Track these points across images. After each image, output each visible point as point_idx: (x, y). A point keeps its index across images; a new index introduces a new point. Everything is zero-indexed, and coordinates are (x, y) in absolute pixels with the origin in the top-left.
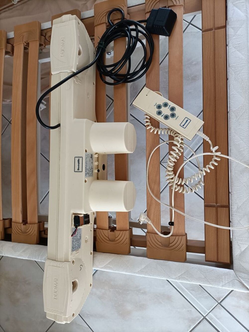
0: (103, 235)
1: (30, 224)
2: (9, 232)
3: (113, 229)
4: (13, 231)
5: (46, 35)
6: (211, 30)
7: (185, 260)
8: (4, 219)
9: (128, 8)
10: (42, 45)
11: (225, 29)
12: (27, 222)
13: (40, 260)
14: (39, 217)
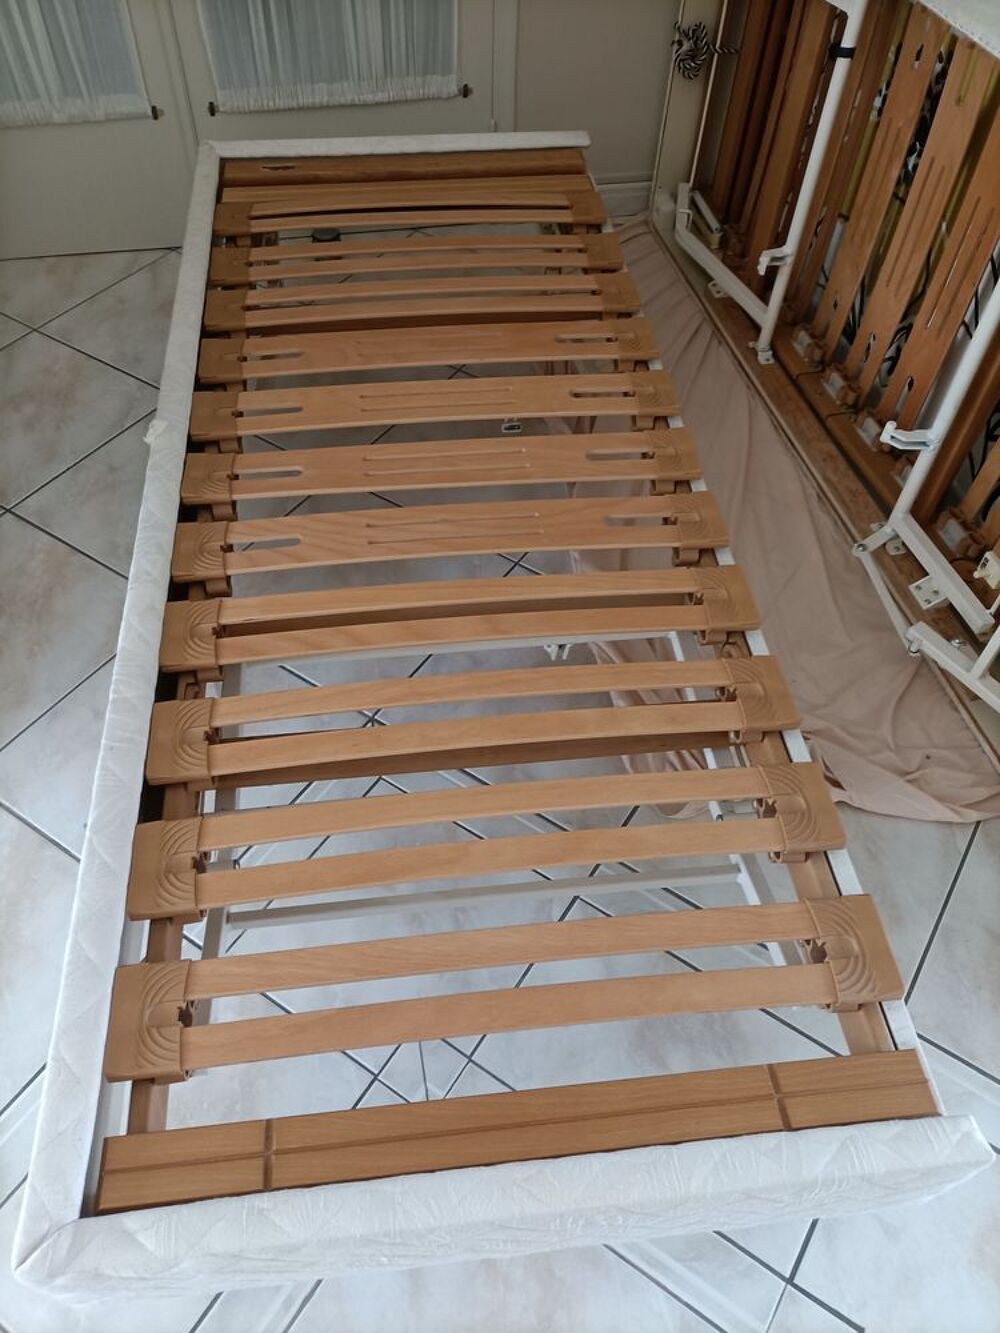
0: (183, 839)
1: (216, 645)
2: (193, 592)
3: (200, 865)
4: (196, 603)
5: (730, 644)
6: (777, 1086)
7: (110, 1077)
8: (228, 578)
9: (825, 853)
10: (704, 637)
11: (782, 1128)
12: (221, 637)
13: (116, 680)
14: (236, 668)
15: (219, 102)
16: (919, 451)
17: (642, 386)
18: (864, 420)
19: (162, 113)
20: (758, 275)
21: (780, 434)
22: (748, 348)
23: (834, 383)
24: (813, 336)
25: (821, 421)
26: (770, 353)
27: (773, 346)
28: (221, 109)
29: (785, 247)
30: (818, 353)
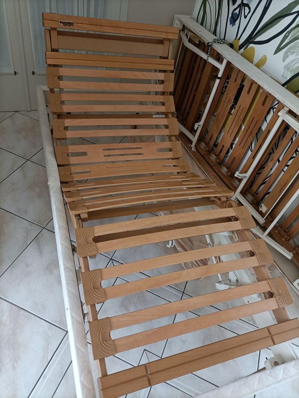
6: (270, 333)
11: (273, 345)
15: (36, 71)
16: (243, 179)
17: (179, 164)
18: (223, 167)
19: (17, 73)
20: (195, 130)
21: (200, 170)
22: (189, 146)
23: (213, 157)
24: (206, 144)
25: (212, 167)
26: (195, 148)
27: (195, 146)
28: (36, 73)
29: (200, 122)
30: (207, 149)
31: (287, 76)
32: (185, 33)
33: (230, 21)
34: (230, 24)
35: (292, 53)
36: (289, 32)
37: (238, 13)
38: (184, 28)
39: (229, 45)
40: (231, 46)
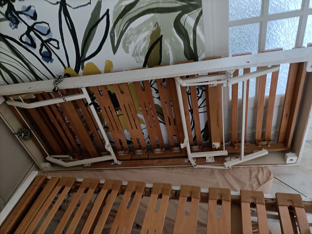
18: (155, 151)
23: (139, 152)
25: (148, 159)
30: (127, 152)
31: (141, 59)
32: (12, 99)
33: (44, 61)
34: (48, 62)
35: (130, 43)
36: (112, 32)
37: (46, 50)
38: (6, 98)
39: (66, 76)
40: (67, 75)
